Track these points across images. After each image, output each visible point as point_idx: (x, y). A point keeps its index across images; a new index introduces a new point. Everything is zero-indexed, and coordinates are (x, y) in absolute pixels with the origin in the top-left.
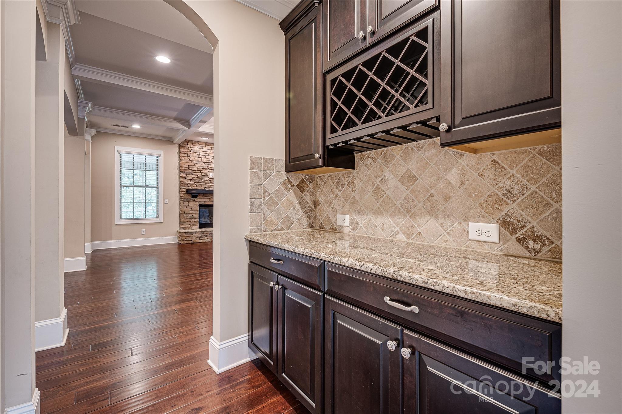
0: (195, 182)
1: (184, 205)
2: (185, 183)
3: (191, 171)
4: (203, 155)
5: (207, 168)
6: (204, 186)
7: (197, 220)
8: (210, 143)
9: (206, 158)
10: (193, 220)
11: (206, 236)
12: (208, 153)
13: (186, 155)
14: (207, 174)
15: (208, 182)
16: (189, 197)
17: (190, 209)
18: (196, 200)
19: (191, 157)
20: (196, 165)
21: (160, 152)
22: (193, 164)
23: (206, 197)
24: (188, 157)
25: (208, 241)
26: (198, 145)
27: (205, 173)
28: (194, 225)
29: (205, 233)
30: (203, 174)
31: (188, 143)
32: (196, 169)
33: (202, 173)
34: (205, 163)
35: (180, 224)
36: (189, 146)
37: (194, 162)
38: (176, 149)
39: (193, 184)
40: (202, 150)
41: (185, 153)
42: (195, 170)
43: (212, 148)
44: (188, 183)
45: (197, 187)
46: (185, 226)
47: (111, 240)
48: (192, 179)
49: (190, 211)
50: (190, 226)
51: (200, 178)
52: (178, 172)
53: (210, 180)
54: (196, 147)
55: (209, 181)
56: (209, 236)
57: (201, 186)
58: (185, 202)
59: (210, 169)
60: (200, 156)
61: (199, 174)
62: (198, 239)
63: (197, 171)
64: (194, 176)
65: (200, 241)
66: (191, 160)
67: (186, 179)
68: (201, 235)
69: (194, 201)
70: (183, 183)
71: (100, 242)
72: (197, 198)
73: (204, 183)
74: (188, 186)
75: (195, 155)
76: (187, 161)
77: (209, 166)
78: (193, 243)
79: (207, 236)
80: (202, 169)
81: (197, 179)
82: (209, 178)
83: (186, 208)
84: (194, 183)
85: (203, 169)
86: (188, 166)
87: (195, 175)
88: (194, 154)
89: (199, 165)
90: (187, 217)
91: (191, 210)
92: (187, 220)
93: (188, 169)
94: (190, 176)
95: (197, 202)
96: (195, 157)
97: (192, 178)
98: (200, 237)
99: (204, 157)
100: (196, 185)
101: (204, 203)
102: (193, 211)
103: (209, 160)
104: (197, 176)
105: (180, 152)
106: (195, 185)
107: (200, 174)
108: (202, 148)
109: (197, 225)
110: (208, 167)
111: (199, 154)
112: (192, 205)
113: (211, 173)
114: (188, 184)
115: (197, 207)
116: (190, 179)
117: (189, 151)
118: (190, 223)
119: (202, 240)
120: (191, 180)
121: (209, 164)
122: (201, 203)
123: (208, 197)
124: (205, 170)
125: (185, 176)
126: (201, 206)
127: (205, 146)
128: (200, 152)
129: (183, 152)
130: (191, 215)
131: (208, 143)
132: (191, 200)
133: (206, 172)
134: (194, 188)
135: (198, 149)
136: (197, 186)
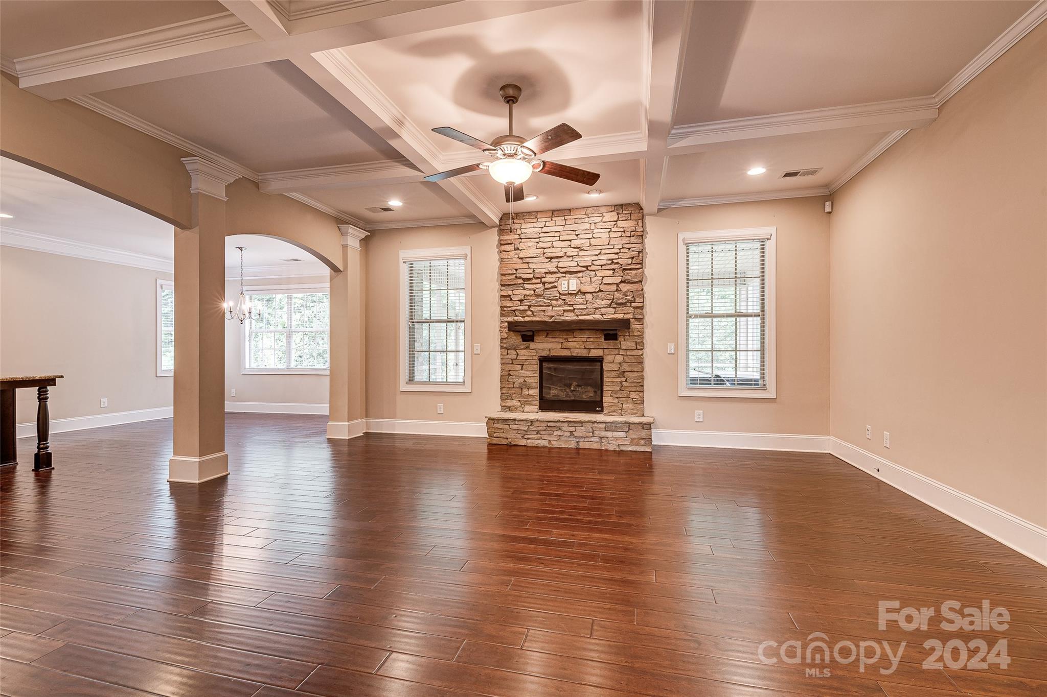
0: (530, 306)
1: (507, 357)
2: (509, 309)
3: (520, 281)
4: (546, 241)
5: (555, 270)
6: (549, 314)
7: (535, 392)
8: (563, 210)
9: (553, 247)
10: (525, 392)
11: (538, 433)
12: (558, 234)
13: (511, 247)
14: (556, 284)
15: (558, 302)
16: (516, 339)
17: (519, 367)
18: (532, 345)
19: (521, 250)
20: (531, 266)
21: (467, 249)
22: (525, 266)
23: (553, 340)
24: (516, 251)
25: (542, 445)
26: (535, 220)
27: (550, 283)
28: (527, 403)
29: (536, 424)
30: (547, 286)
31: (515, 221)
32: (531, 276)
33: (544, 283)
34: (551, 258)
35: (502, 399)
36: (517, 226)
37: (528, 260)
38: (493, 237)
39: (526, 310)
40: (545, 229)
41: (509, 242)
42: (530, 279)
43: (565, 220)
44: (515, 308)
45: (534, 316)
46: (509, 403)
47: (395, 418)
48: (523, 300)
49: (520, 372)
50: (519, 404)
51: (540, 296)
52: (497, 286)
53: (563, 297)
54: (531, 225)
55: (561, 301)
56: (544, 432)
57: (543, 313)
58: (509, 351)
59: (562, 273)
60: (541, 245)
61: (538, 286)
62: (519, 436)
63: (534, 281)
64: (528, 292)
65: (523, 442)
66: (521, 256)
67: (511, 300)
68: (526, 429)
69: (527, 348)
70: (505, 309)
71: (380, 420)
72: (533, 341)
73: (549, 306)
74: (516, 316)
75: (530, 244)
76: (514, 259)
77: (560, 265)
78: (510, 446)
79: (541, 432)
80: (544, 275)
81: (534, 298)
82: (560, 294)
83: (512, 363)
84: (526, 308)
85: (546, 273)
86: (516, 270)
87: (530, 290)
88: (527, 242)
89: (539, 266)
90: (514, 383)
91: (522, 369)
92: (513, 391)
93: (516, 277)
94: (519, 293)
95: (534, 351)
96: (529, 249)
97: (522, 297)
98: (524, 432)
99: (549, 245)
100: (532, 311)
101: (548, 352)
102: (525, 372)
103: (559, 250)
104: (534, 291)
105: (501, 244)
106: (531, 313)
107: (541, 285)
108: (545, 226)
109: (534, 403)
110: (557, 267)
111: (538, 240)
112: (524, 358)
113: (563, 282)
114: (514, 311)
115: (534, 362)
116: (519, 299)
117: (517, 237)
118: (519, 397)
119: (529, 441)
120: (521, 301)
121: (561, 260)
122: (545, 353)
123: (557, 340)
124: (550, 275)
125: (510, 293)
126: (543, 360)
127: (552, 219)
128: (541, 235)
129: (506, 242)
130: (522, 380)
131: (557, 210)
132: (523, 347)
133: (553, 280)
134: (527, 319)
135: (535, 229)
136: (535, 314)
